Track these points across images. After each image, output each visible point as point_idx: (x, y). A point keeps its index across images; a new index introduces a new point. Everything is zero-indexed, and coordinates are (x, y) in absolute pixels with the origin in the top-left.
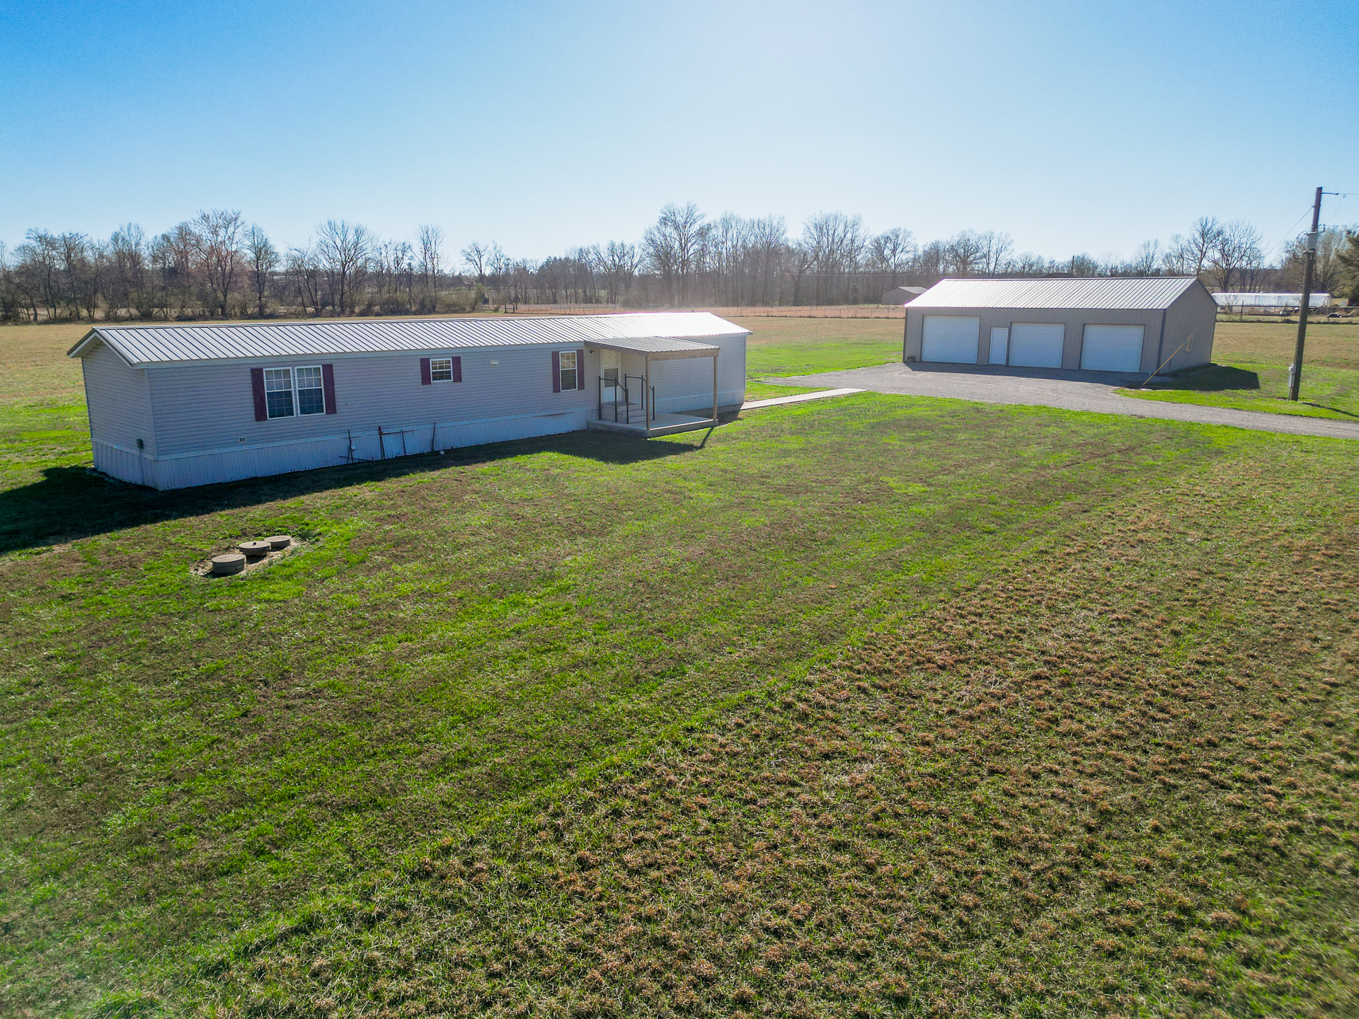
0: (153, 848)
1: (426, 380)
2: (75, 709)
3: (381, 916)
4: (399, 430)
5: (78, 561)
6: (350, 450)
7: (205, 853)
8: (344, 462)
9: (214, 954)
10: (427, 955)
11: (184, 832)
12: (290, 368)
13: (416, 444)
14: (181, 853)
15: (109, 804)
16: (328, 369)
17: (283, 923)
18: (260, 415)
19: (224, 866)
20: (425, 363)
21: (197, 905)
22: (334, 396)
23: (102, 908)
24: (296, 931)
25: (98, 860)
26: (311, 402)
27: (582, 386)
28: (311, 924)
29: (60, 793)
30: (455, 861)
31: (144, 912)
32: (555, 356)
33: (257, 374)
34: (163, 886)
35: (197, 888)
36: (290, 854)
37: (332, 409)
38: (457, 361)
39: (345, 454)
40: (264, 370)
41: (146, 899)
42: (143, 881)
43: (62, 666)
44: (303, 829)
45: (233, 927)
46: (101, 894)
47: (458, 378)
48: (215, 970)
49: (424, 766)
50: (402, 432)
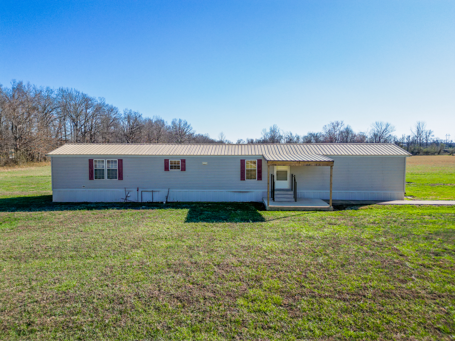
1: (166, 169)
4: (151, 190)
6: (127, 196)
8: (123, 201)
12: (104, 160)
13: (159, 197)
16: (120, 161)
20: (166, 161)
22: (122, 172)
26: (111, 174)
27: (260, 178)
32: (243, 162)
33: (91, 161)
37: (121, 178)
38: (183, 161)
39: (124, 198)
40: (94, 160)
47: (184, 169)
50: (152, 191)
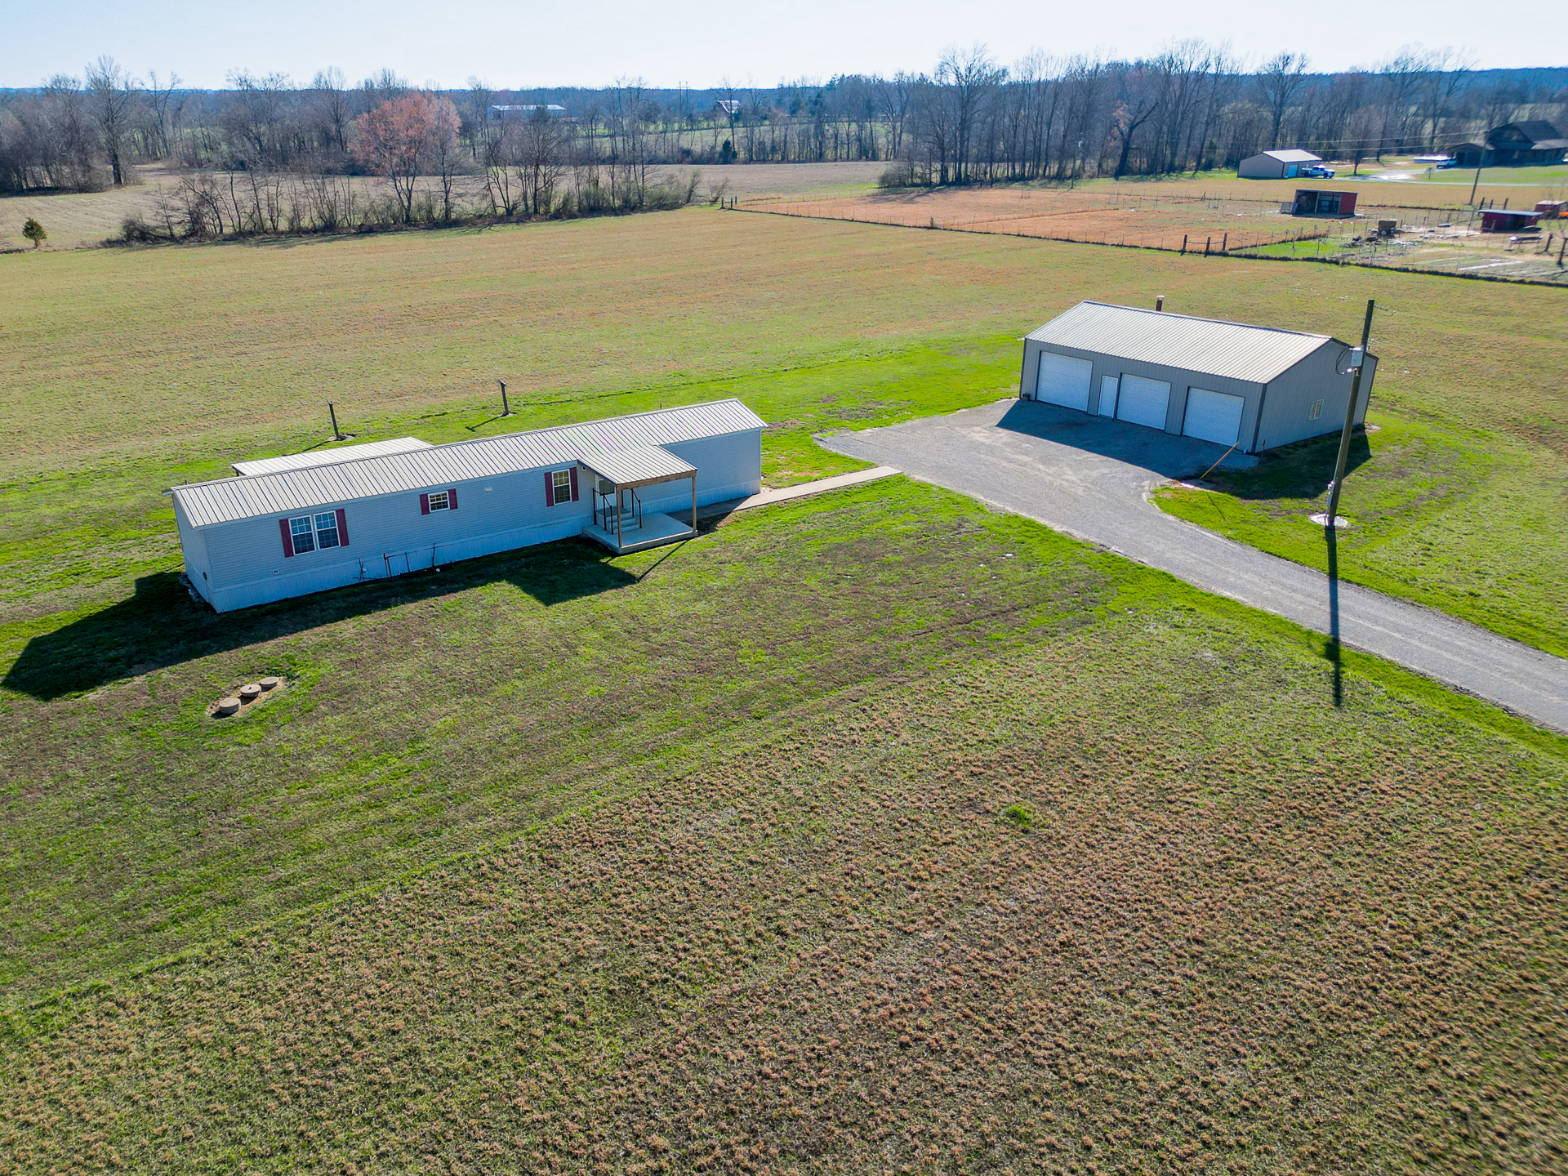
0: (131, 913)
1: (425, 511)
2: (117, 820)
3: (212, 962)
4: (403, 552)
5: (145, 694)
6: (362, 571)
7: (152, 918)
8: (357, 580)
9: (138, 969)
10: (221, 983)
11: (146, 906)
12: (310, 516)
13: (418, 562)
14: (142, 918)
15: (118, 884)
16: (341, 513)
17: (171, 959)
18: (288, 553)
19: (157, 927)
20: (423, 498)
21: (139, 946)
22: (346, 532)
23: (102, 941)
24: (175, 964)
25: (107, 917)
26: (328, 539)
27: (576, 497)
28: (182, 961)
29: (100, 875)
30: (255, 939)
31: (118, 945)
32: (548, 476)
33: (284, 524)
34: (130, 934)
35: (143, 936)
36: (186, 925)
37: (345, 542)
38: (453, 492)
39: (358, 574)
40: (289, 520)
41: (120, 939)
42: (122, 930)
43: (118, 786)
44: (198, 911)
45: (151, 958)
46: (102, 934)
47: (454, 506)
48: (136, 977)
49: (268, 883)
50: (405, 554)
